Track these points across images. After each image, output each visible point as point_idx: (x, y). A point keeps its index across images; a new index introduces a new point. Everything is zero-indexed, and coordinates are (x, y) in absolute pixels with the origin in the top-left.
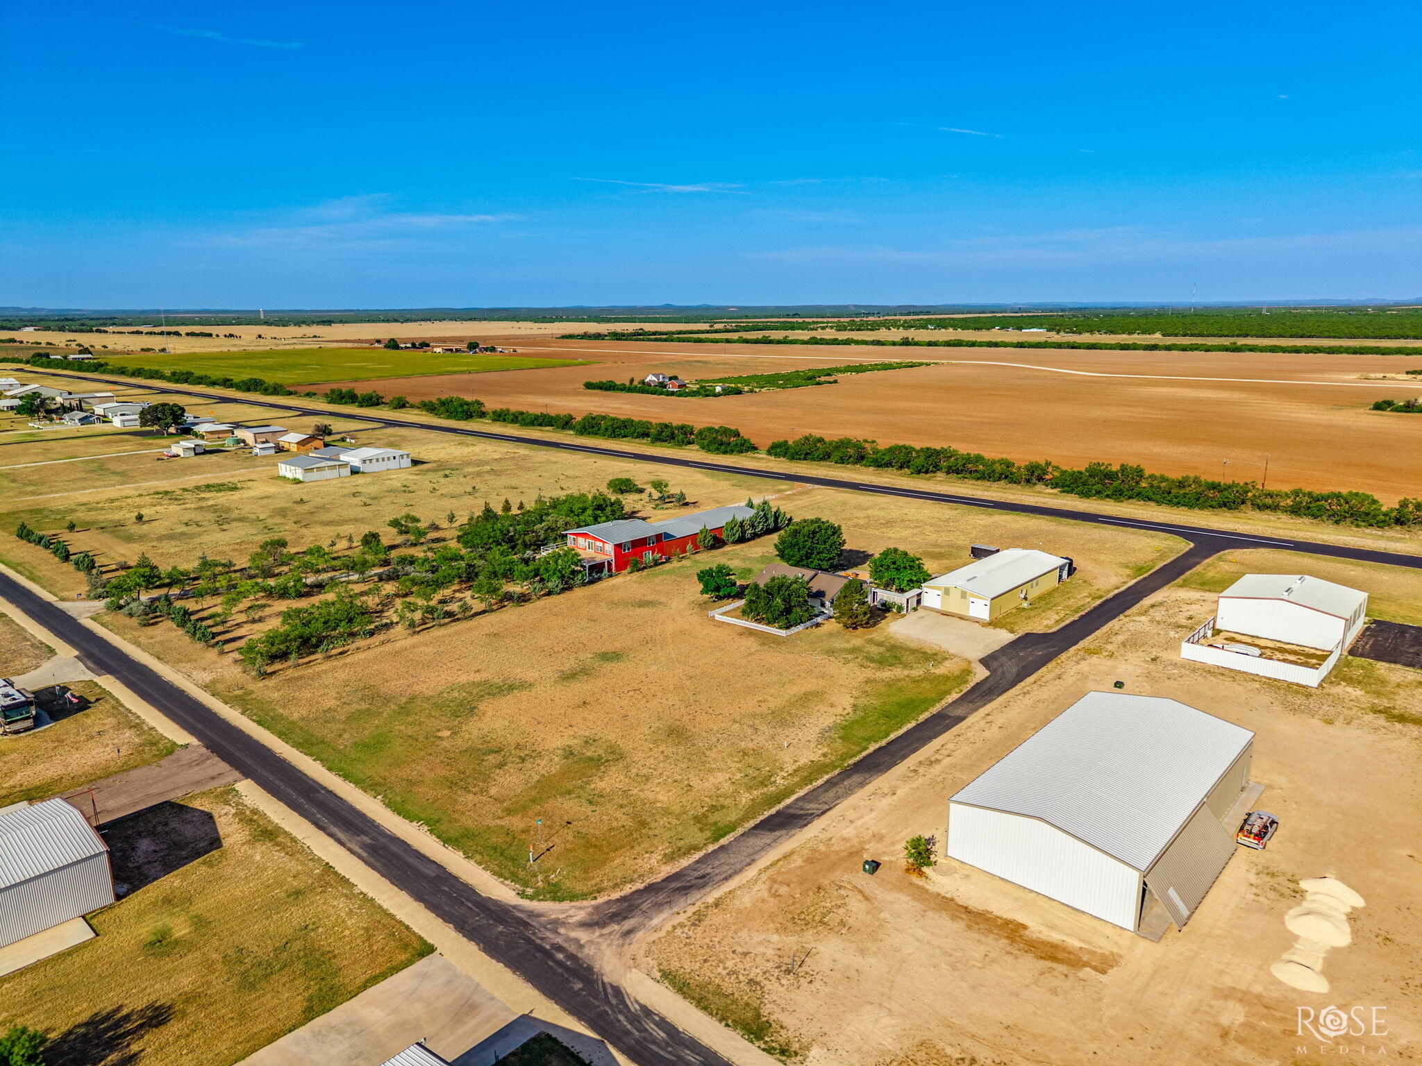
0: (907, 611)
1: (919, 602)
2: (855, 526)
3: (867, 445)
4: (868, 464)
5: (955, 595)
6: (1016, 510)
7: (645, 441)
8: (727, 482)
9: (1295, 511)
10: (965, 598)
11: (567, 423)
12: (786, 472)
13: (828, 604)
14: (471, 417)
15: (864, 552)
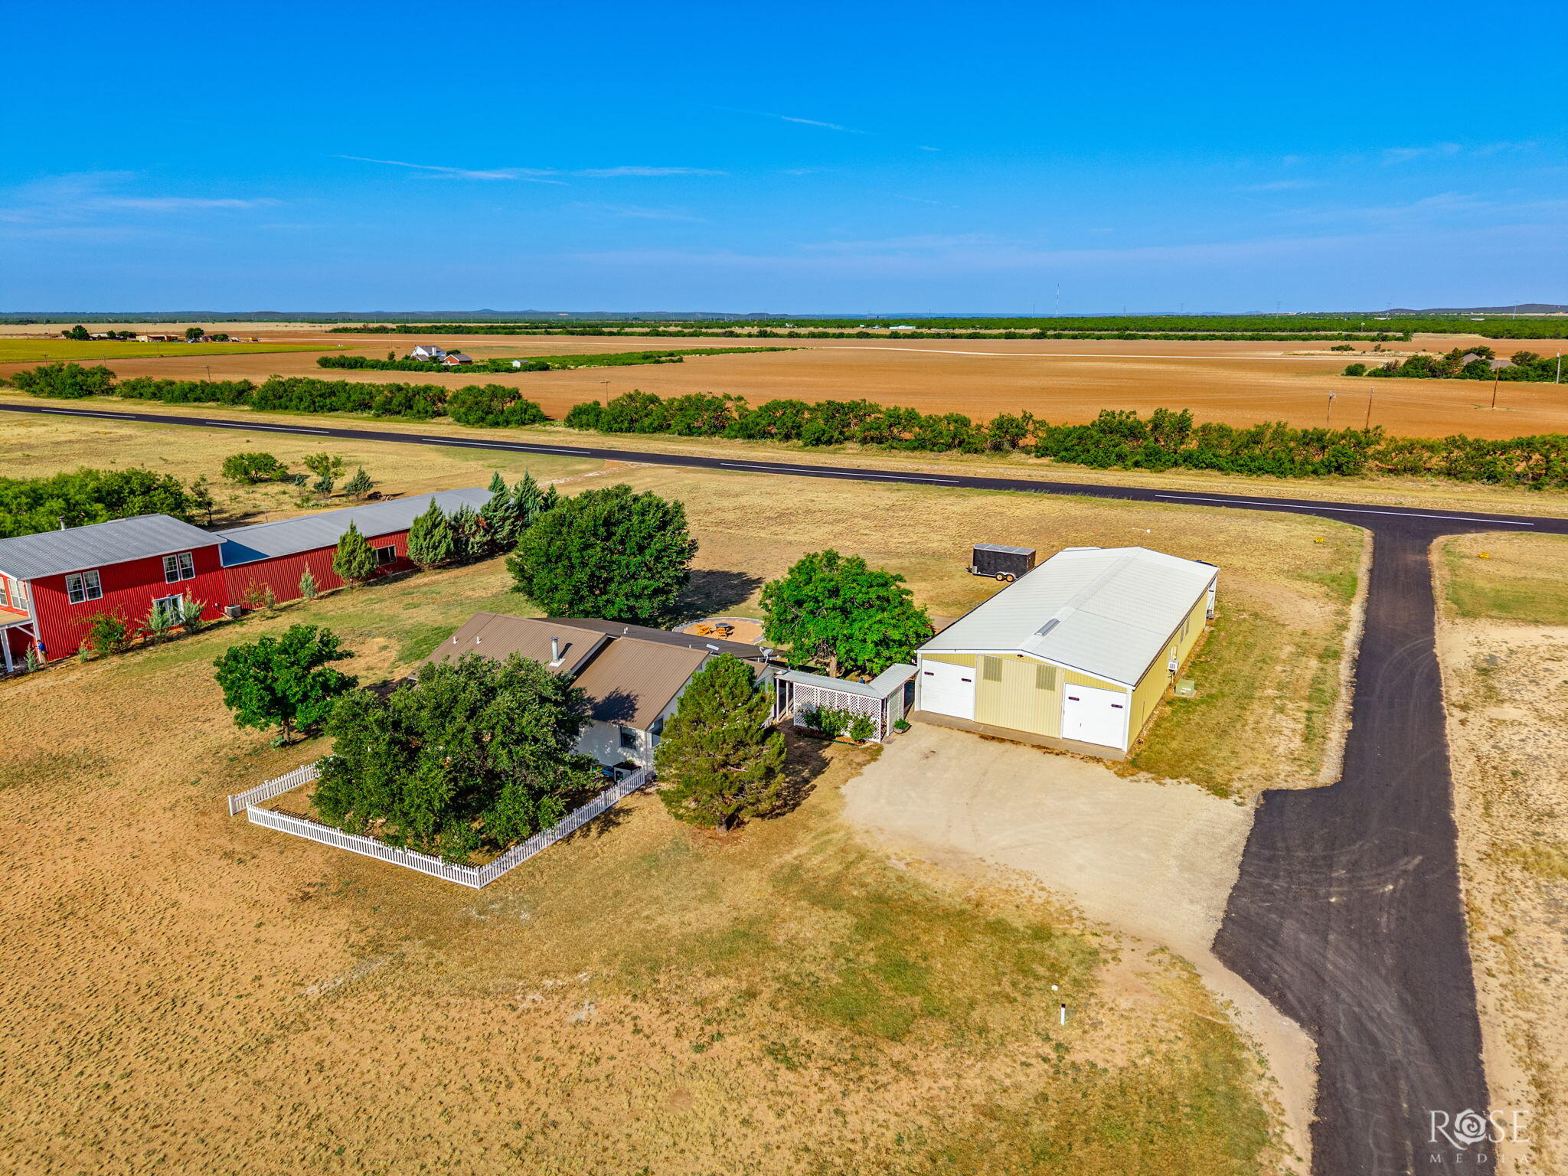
0: (883, 734)
1: (909, 701)
2: (717, 524)
3: (729, 404)
4: (733, 433)
5: (1019, 679)
6: (1008, 488)
7: (365, 415)
8: (481, 462)
9: (1452, 473)
10: (1052, 687)
11: (241, 393)
12: (595, 446)
13: (643, 736)
14: (91, 393)
15: (740, 575)
